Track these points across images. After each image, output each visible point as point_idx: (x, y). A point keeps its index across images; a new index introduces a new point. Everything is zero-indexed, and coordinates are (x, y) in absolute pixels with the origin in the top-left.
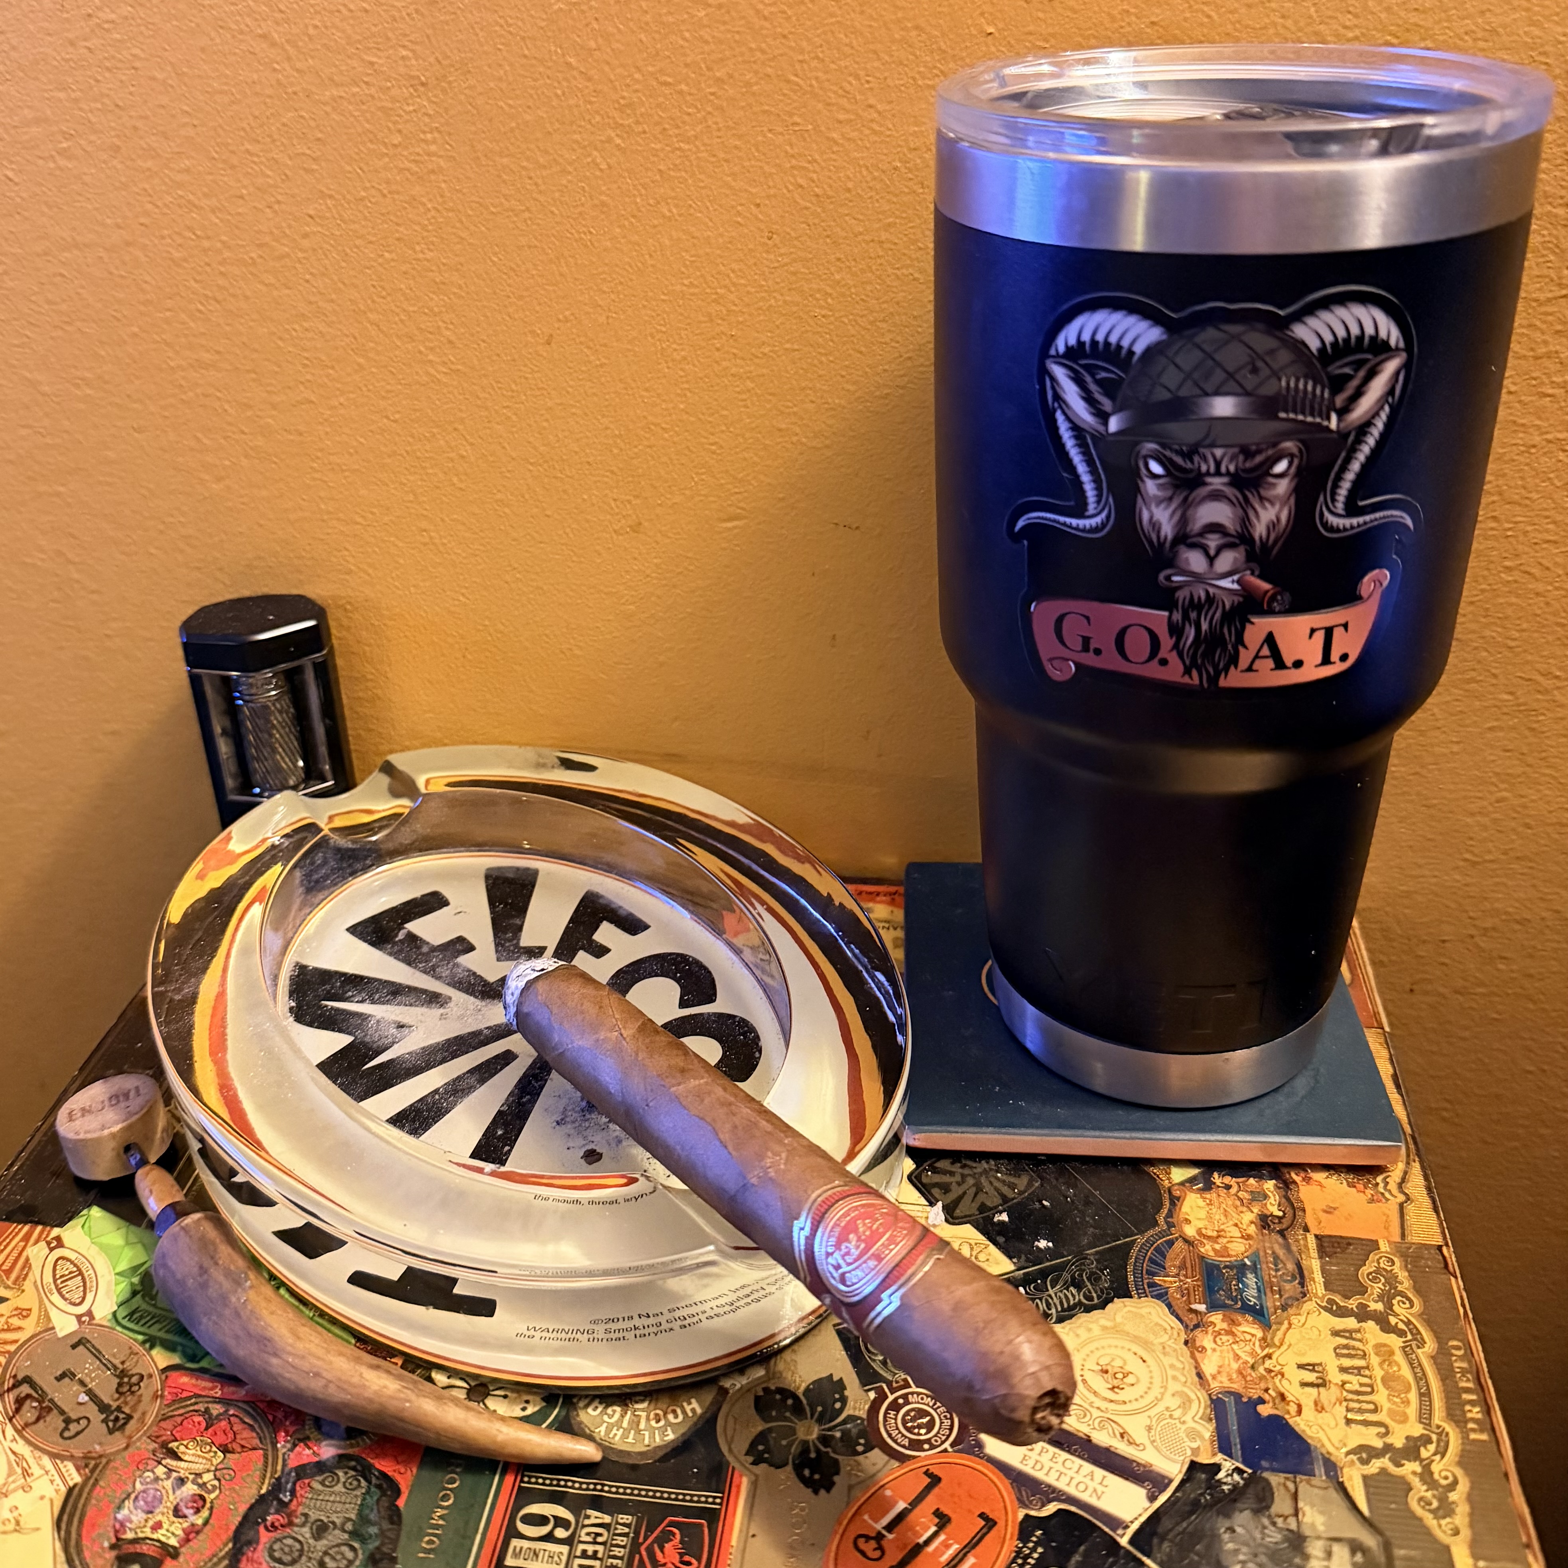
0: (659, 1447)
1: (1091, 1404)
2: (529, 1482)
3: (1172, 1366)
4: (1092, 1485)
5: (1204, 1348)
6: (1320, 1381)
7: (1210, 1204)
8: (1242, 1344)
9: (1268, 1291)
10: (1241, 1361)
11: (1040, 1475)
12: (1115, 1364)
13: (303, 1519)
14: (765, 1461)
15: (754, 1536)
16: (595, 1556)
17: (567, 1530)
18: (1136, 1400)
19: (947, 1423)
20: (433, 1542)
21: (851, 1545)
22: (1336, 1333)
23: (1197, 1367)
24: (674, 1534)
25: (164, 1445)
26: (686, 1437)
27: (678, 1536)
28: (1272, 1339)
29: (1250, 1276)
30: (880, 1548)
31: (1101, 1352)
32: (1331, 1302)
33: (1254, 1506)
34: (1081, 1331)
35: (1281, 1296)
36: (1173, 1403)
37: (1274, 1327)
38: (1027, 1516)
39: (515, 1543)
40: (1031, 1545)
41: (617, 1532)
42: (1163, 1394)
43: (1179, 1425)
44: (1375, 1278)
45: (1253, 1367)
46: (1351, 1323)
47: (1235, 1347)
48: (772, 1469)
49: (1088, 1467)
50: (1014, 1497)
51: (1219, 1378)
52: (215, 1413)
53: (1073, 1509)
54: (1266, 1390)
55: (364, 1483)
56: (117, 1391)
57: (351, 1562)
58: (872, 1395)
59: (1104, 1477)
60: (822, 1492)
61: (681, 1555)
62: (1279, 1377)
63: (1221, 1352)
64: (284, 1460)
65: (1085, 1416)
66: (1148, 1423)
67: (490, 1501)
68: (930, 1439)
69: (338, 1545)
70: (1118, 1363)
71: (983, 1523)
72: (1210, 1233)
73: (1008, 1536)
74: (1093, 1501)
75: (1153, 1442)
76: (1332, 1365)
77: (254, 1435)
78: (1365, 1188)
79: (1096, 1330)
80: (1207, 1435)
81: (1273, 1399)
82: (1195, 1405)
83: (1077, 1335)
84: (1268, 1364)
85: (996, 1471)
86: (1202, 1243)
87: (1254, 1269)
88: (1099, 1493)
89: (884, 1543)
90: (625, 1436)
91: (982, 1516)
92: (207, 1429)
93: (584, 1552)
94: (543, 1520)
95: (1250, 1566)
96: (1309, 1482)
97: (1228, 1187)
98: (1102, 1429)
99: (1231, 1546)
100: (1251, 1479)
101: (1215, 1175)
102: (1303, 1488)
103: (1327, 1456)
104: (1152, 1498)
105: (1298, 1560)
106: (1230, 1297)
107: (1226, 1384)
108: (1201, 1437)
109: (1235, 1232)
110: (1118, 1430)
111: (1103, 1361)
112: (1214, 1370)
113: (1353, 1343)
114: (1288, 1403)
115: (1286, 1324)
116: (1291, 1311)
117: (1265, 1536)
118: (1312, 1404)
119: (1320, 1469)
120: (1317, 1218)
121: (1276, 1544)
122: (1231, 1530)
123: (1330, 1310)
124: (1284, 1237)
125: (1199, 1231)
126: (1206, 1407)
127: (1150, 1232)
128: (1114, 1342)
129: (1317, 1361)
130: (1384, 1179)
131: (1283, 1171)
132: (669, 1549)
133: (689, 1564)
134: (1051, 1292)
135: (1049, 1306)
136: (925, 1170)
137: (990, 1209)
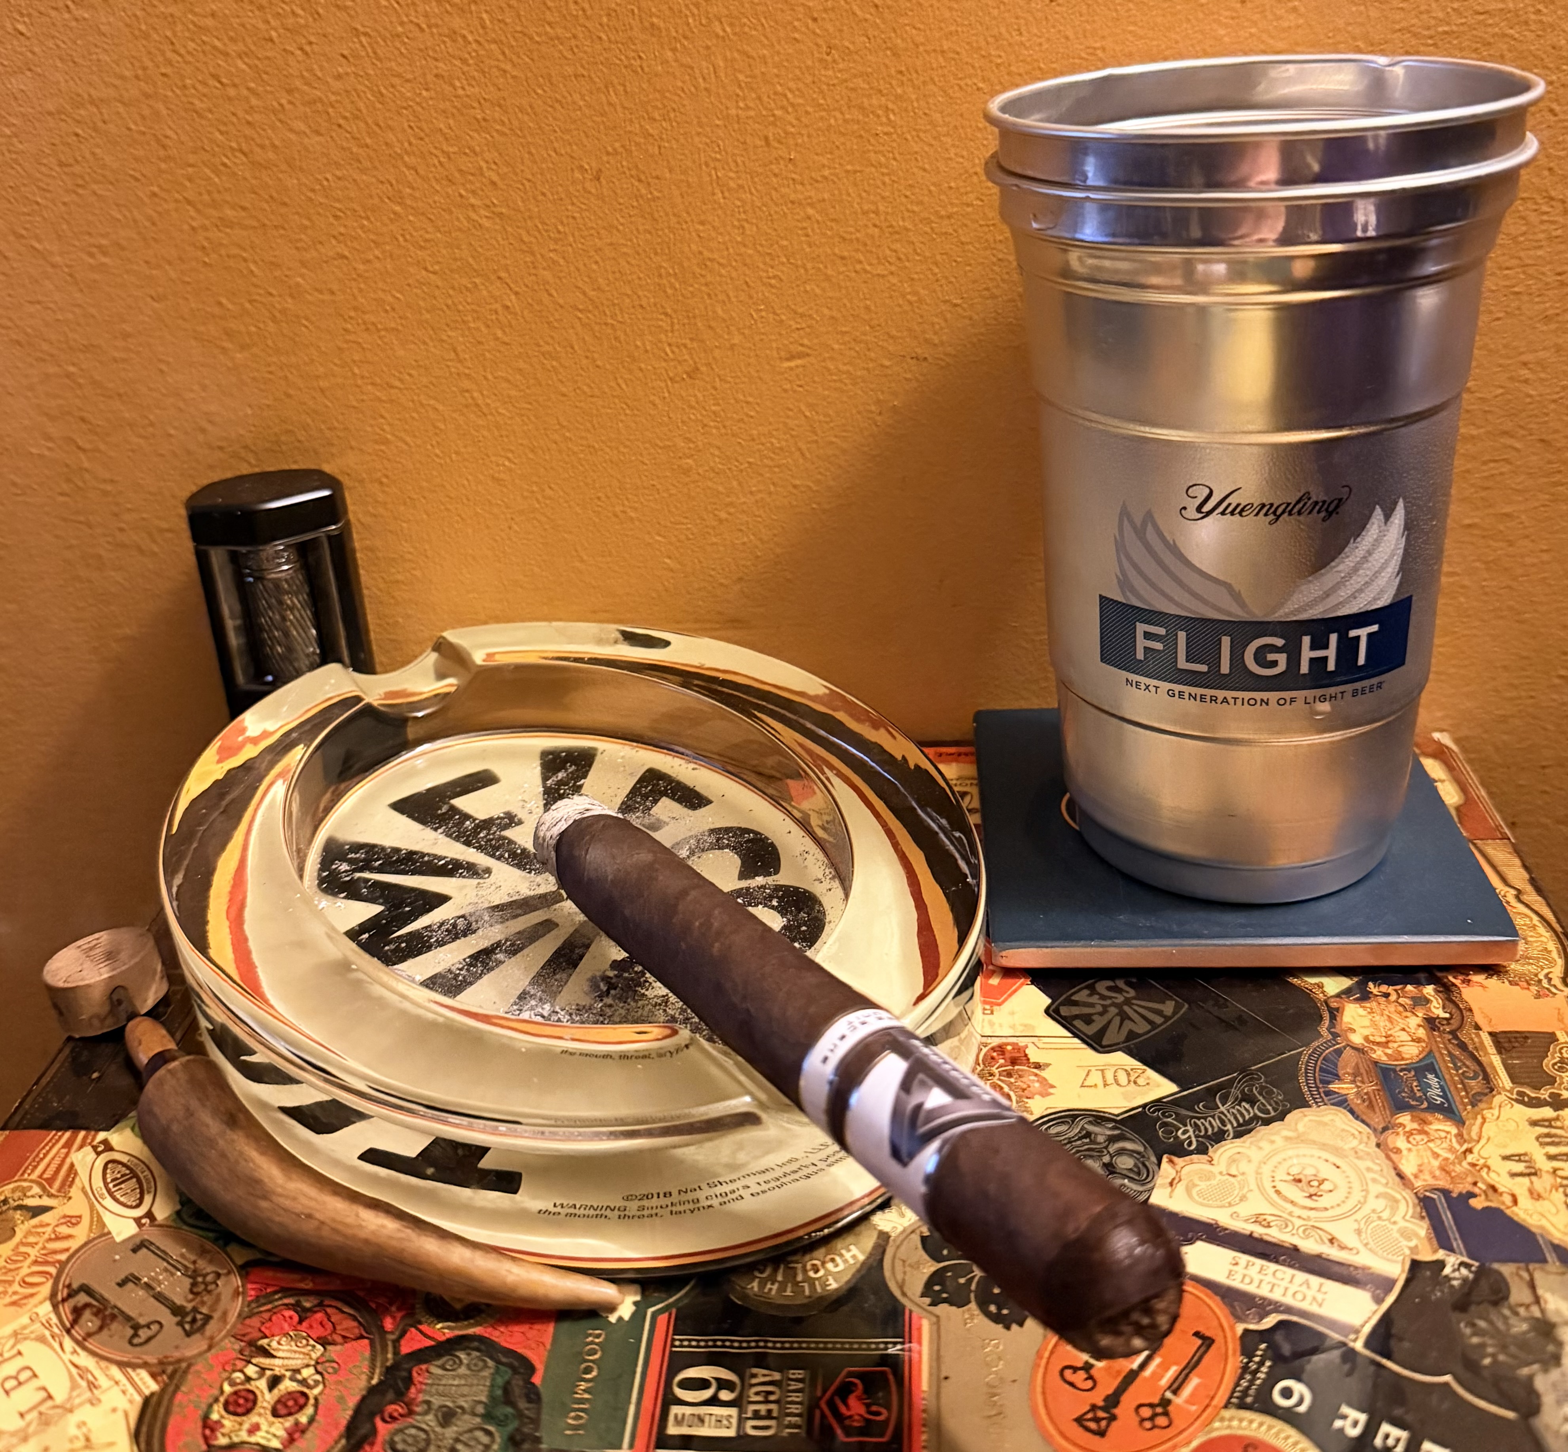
0: (821, 1298)
1: (1290, 1214)
2: (681, 1346)
3: (1369, 1169)
4: (1310, 1294)
5: (1398, 1149)
6: (1529, 1171)
7: (1372, 1012)
8: (1438, 1142)
9: (1453, 1089)
10: (1440, 1159)
11: (1251, 1289)
12: (1305, 1173)
13: (425, 1407)
14: (945, 1301)
15: (946, 1378)
16: (769, 1416)
17: (732, 1390)
18: (1339, 1206)
20: (580, 1418)
21: (1058, 1378)
22: (1534, 1123)
23: (1395, 1168)
24: (855, 1385)
25: (252, 1343)
26: (851, 1285)
27: (860, 1386)
28: (1469, 1134)
29: (1429, 1077)
30: (1090, 1377)
31: (1290, 1162)
32: (1520, 1093)
33: (1492, 1299)
34: (1263, 1144)
35: (1467, 1093)
36: (1380, 1204)
37: (1467, 1123)
38: (1246, 1331)
39: (675, 1410)
40: (1257, 1359)
41: (790, 1389)
42: (1365, 1197)
43: (1391, 1226)
44: (1561, 1068)
45: (1453, 1163)
46: (1547, 1112)
47: (1431, 1145)
48: (954, 1308)
49: (1302, 1277)
50: (1227, 1311)
51: (1422, 1176)
52: (307, 1305)
53: (1295, 1319)
54: (1475, 1184)
55: (490, 1363)
56: (191, 1292)
57: (487, 1447)
59: (1321, 1285)
60: (1014, 1327)
61: (868, 1406)
62: (1485, 1170)
63: (1418, 1151)
64: (395, 1347)
65: (1287, 1227)
66: (1356, 1227)
67: (639, 1369)
69: (471, 1431)
70: (1310, 1171)
71: (1199, 1342)
72: (1378, 1039)
73: (1230, 1352)
74: (1315, 1310)
75: (1366, 1245)
76: (1539, 1155)
77: (355, 1324)
78: (1528, 985)
79: (1279, 1141)
80: (1423, 1233)
81: (1485, 1193)
82: (1402, 1206)
83: (1260, 1148)
84: (1470, 1158)
85: (1204, 1290)
86: (1371, 1049)
87: (1432, 1069)
88: (1319, 1302)
89: (1093, 1372)
90: (782, 1288)
91: (1197, 1334)
92: (300, 1322)
93: (756, 1412)
94: (703, 1384)
95: (1501, 1358)
96: (1542, 1270)
97: (1387, 995)
98: (1308, 1237)
99: (1475, 1340)
100: (1481, 1273)
101: (1371, 985)
102: (1538, 1276)
103: (1556, 1242)
104: (1379, 1301)
105: (1551, 1348)
106: (1414, 1098)
107: (1431, 1182)
108: (1417, 1235)
109: (1404, 1036)
110: (1326, 1237)
111: (1295, 1171)
112: (1414, 1170)
113: (1553, 1131)
114: (1501, 1194)
115: (1479, 1120)
116: (1482, 1105)
117: (1508, 1326)
118: (1527, 1193)
119: (1550, 1256)
120: (1486, 1016)
121: (1524, 1333)
122: (1473, 1325)
123: (1522, 1102)
124: (1456, 1037)
125: (1366, 1039)
126: (1414, 1206)
127: (1316, 1044)
128: (1302, 1151)
129: (1522, 1151)
130: (1546, 976)
131: (1439, 974)
132: (852, 1400)
133: (878, 1414)
134: (1222, 1109)
135: (1223, 1123)
136: (1062, 1004)
137: (1140, 1035)
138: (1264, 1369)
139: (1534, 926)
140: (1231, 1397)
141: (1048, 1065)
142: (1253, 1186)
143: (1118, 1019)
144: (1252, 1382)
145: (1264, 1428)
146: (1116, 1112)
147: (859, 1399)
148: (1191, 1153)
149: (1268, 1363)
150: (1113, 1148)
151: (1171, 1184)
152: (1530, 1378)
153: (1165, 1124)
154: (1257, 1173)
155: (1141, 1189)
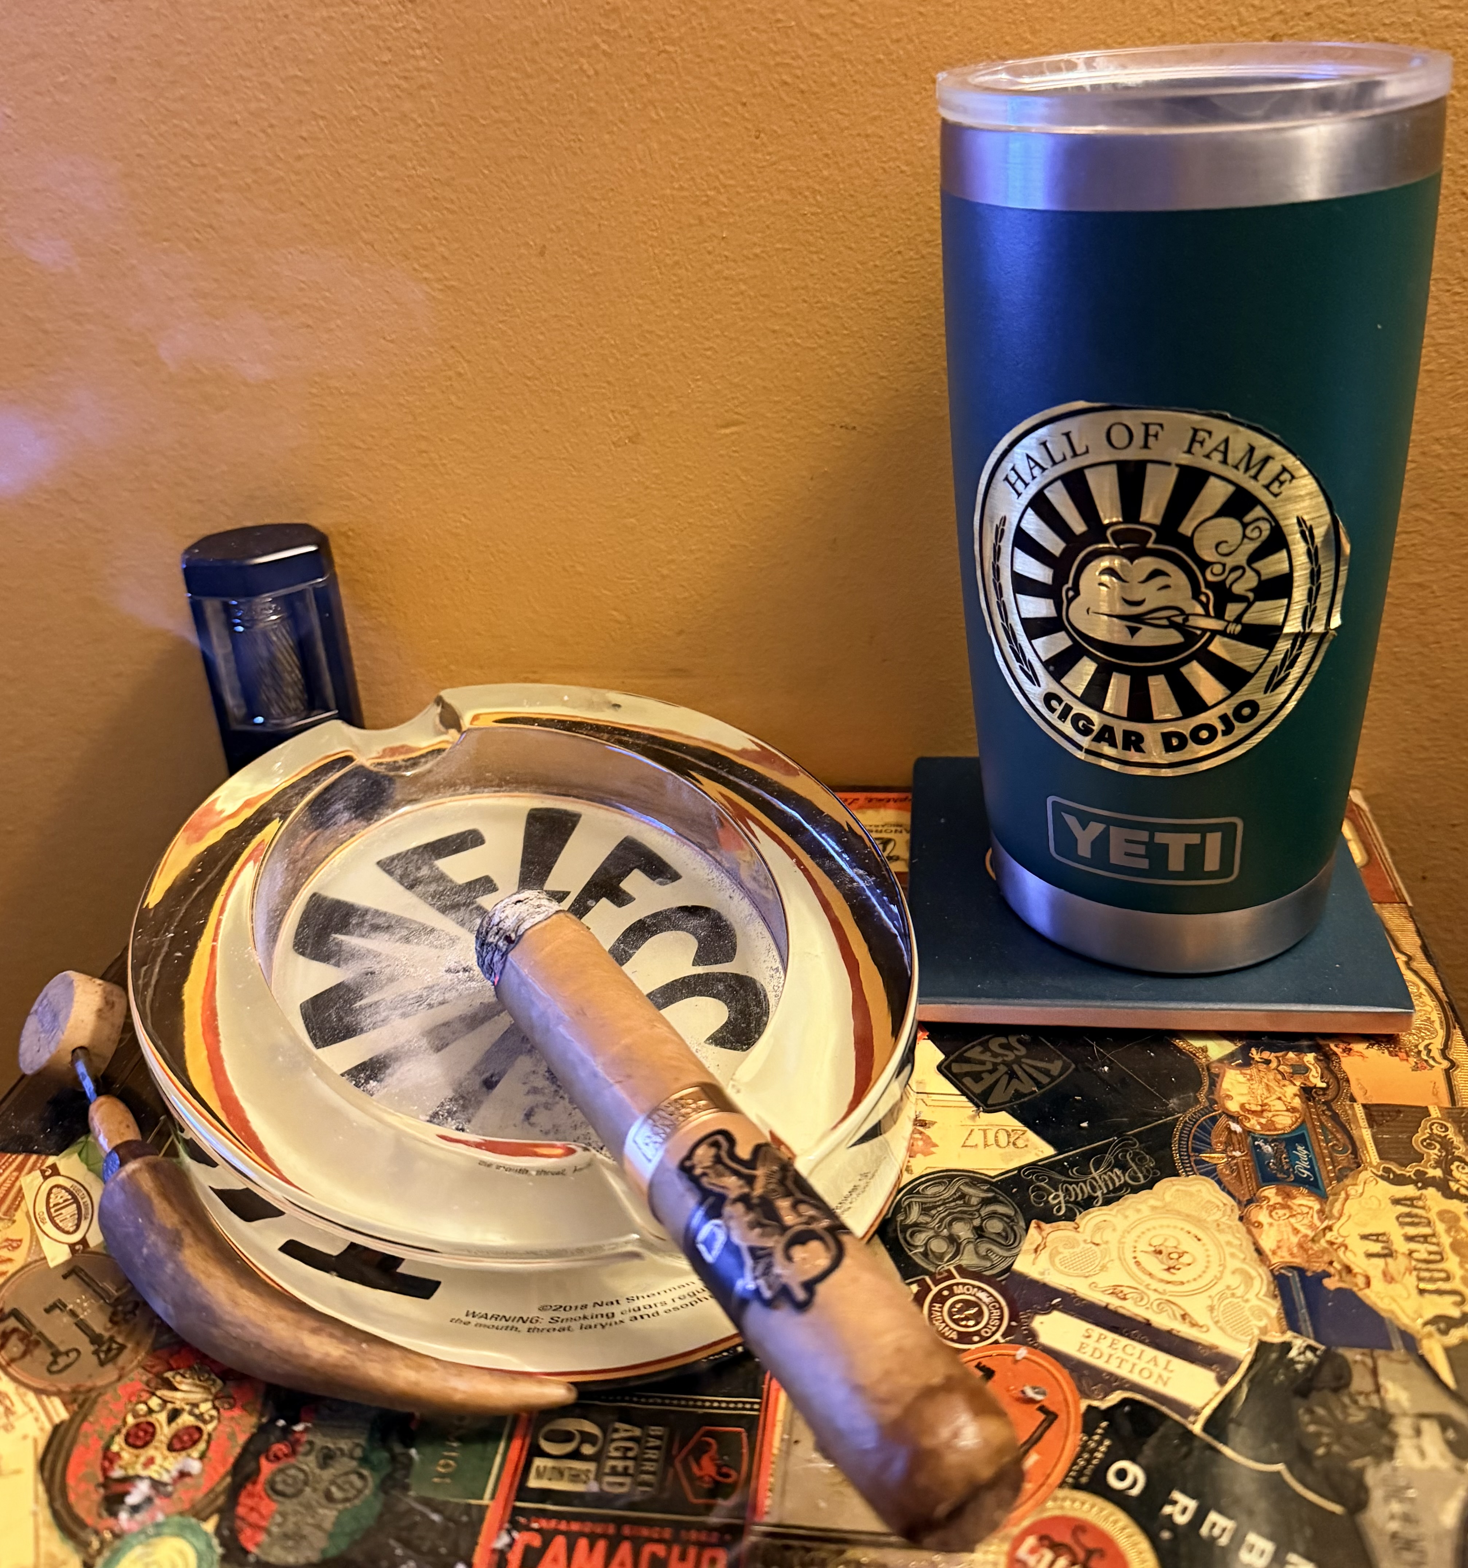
1: (1147, 1286)
3: (1229, 1243)
4: (1157, 1371)
5: (1260, 1225)
6: (1386, 1251)
7: (1252, 1079)
8: (1300, 1218)
9: (1321, 1162)
10: (1300, 1235)
11: (1100, 1363)
12: (1167, 1244)
13: (308, 1447)
15: (796, 1442)
16: (625, 1473)
17: (594, 1445)
18: (1195, 1280)
19: (996, 1313)
22: (1397, 1202)
23: (1255, 1242)
24: (710, 1444)
25: (159, 1375)
27: (715, 1446)
28: (1331, 1211)
29: (1299, 1148)
31: (1153, 1233)
32: (1387, 1170)
33: (1334, 1384)
35: (1334, 1167)
36: (1235, 1280)
37: (1331, 1198)
38: (1090, 1408)
39: (538, 1462)
40: (1096, 1437)
41: (650, 1444)
42: (1222, 1272)
43: (1243, 1304)
44: (1430, 1144)
45: (1314, 1241)
46: (1409, 1190)
47: (1293, 1220)
49: (1150, 1352)
50: (1074, 1385)
51: (1279, 1253)
53: (1138, 1397)
54: (1331, 1263)
56: (111, 1320)
58: (915, 1288)
59: (1169, 1362)
61: (719, 1467)
62: (1343, 1249)
63: (1279, 1225)
65: (1142, 1299)
66: (1209, 1302)
68: (979, 1331)
69: (346, 1474)
70: (1171, 1243)
71: (1043, 1417)
72: (1254, 1108)
73: (1072, 1429)
74: (1159, 1388)
75: (1217, 1322)
76: (1397, 1235)
78: (1408, 1056)
79: (1146, 1211)
80: (1274, 1312)
81: (1340, 1272)
83: (1126, 1217)
84: (1329, 1236)
85: (1053, 1360)
86: (1246, 1118)
87: (1303, 1140)
88: (1165, 1379)
91: (1042, 1409)
93: (614, 1468)
94: (567, 1437)
95: (1336, 1448)
96: (1387, 1356)
97: (1267, 1062)
98: (1161, 1311)
99: (1312, 1428)
100: (1327, 1357)
101: (1254, 1051)
102: (1382, 1363)
103: (1403, 1328)
104: (1222, 1381)
105: (1385, 1440)
106: (1282, 1170)
107: (1288, 1259)
108: (1267, 1315)
109: (1279, 1105)
110: (1179, 1313)
111: (1156, 1242)
112: (1273, 1246)
113: (1415, 1211)
114: (1355, 1275)
115: (1343, 1195)
116: (1347, 1181)
117: (1347, 1415)
118: (1380, 1276)
119: (1397, 1343)
120: (1362, 1088)
121: (1361, 1423)
122: (1310, 1411)
123: (1387, 1179)
124: (1330, 1109)
125: (1242, 1106)
126: (1268, 1285)
127: (1193, 1110)
128: (1165, 1222)
129: (1380, 1231)
130: (1427, 1047)
131: (1322, 1042)
132: (705, 1461)
133: (727, 1476)
134: (1095, 1174)
135: (1094, 1189)
136: (953, 1061)
137: (1025, 1095)
138: (1103, 1449)
139: (1420, 995)
140: (1067, 1476)
141: (933, 1123)
142: (1114, 1255)
143: (1006, 1078)
144: (1089, 1461)
145: (1095, 1509)
146: (993, 1174)
147: (712, 1459)
148: (1059, 1219)
149: (1107, 1443)
150: (985, 1211)
151: (1036, 1251)
152: (1361, 1471)
153: (1039, 1188)
154: (1120, 1242)
155: (1006, 1254)
